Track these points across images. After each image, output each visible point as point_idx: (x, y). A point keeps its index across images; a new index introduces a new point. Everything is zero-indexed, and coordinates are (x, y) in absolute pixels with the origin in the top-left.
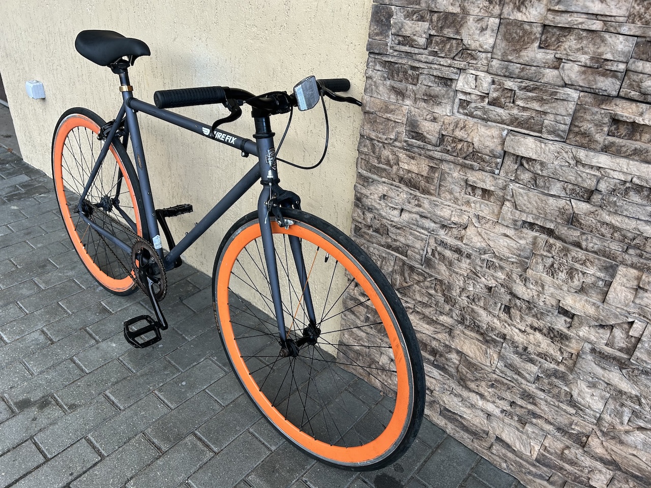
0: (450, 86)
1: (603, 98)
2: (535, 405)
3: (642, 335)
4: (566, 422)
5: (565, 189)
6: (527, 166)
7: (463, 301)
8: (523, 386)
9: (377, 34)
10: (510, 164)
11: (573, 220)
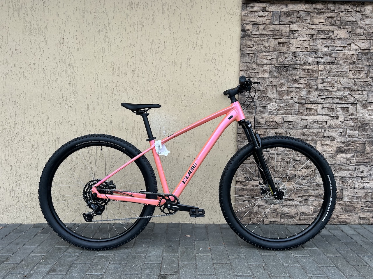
0: (266, 108)
1: (303, 104)
2: (308, 193)
3: (326, 157)
4: (318, 192)
5: (301, 127)
6: (290, 124)
7: (282, 170)
8: (304, 188)
9: (242, 98)
10: (285, 125)
11: (304, 134)
